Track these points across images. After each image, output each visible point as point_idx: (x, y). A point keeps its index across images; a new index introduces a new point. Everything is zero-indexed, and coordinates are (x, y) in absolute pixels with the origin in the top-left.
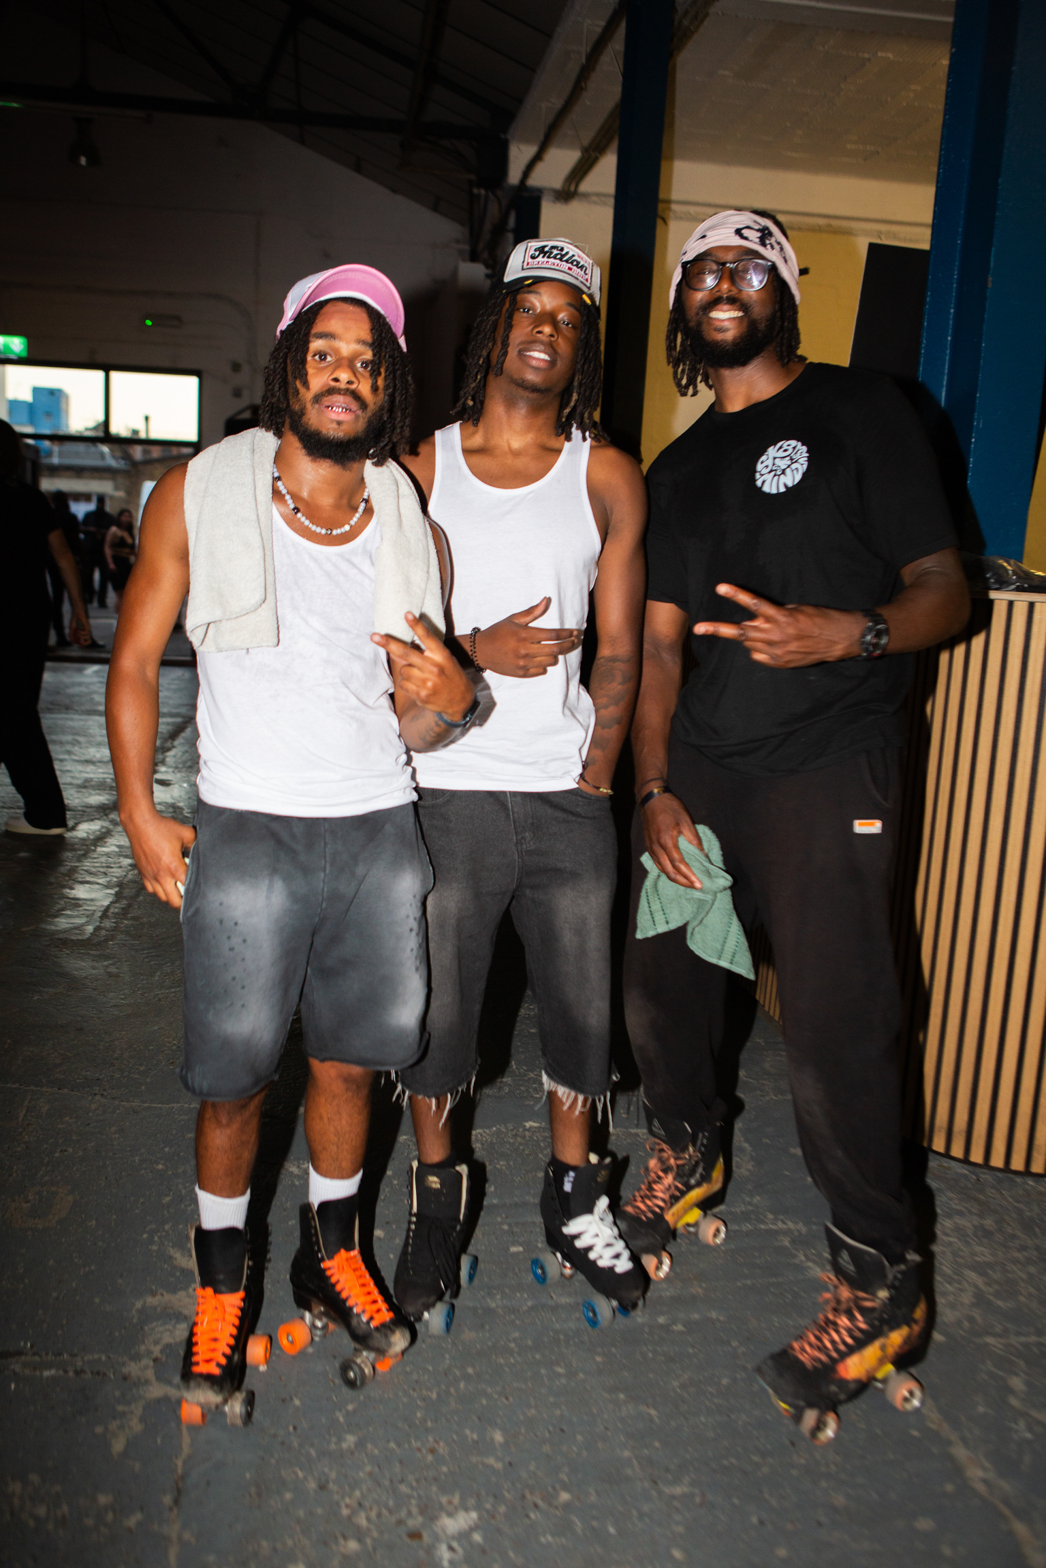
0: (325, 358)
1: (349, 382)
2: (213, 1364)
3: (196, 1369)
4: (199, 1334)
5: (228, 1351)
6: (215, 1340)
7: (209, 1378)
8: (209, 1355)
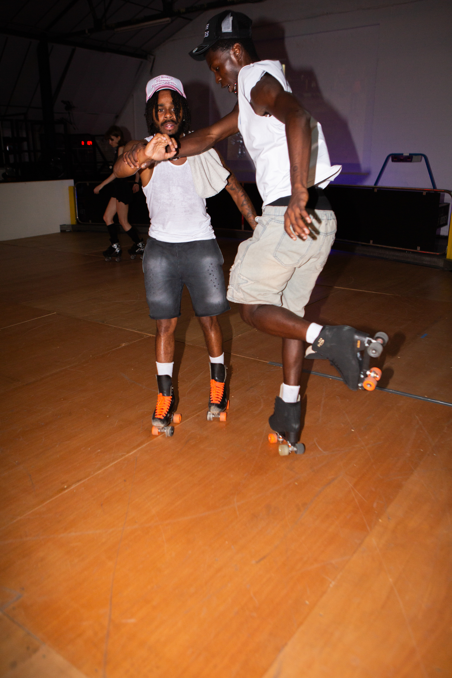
0: (162, 111)
1: (170, 117)
2: (161, 416)
3: (156, 416)
4: (158, 407)
5: (166, 413)
6: (163, 409)
7: (160, 419)
8: (161, 413)
